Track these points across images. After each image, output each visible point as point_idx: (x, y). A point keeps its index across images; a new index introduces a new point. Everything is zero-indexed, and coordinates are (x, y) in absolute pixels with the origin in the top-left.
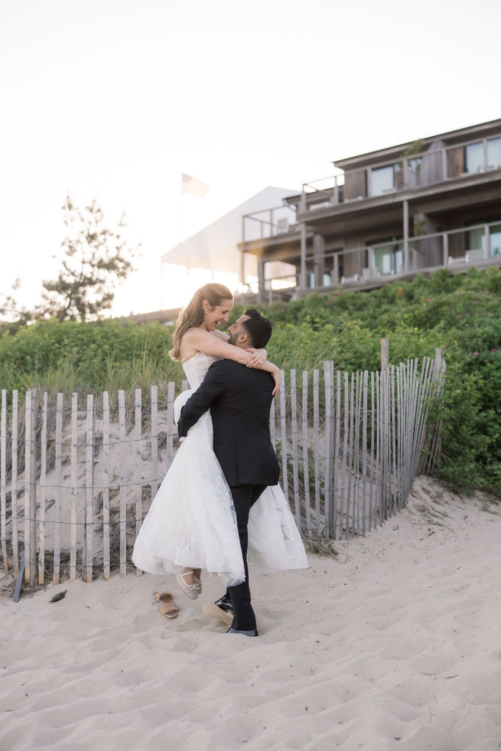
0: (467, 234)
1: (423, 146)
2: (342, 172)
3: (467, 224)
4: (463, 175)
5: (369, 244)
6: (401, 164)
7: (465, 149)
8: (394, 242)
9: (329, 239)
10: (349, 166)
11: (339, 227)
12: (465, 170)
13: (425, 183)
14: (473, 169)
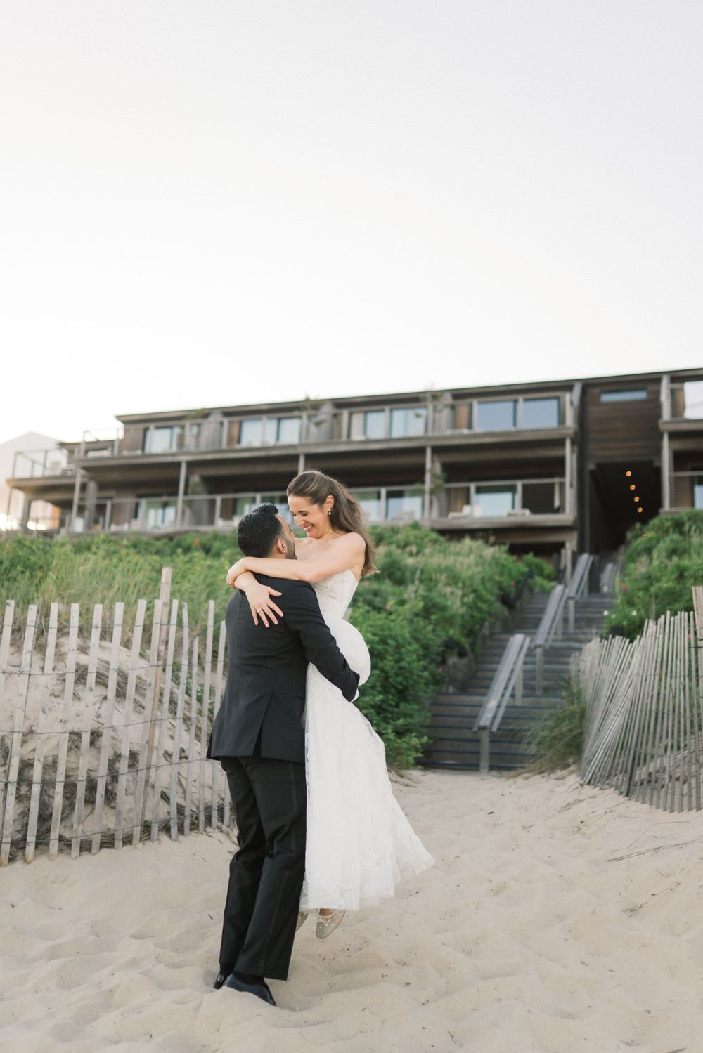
0: (235, 501)
1: (205, 414)
2: (121, 425)
3: (237, 491)
4: (237, 447)
5: (140, 496)
6: (183, 427)
7: (241, 423)
8: (165, 498)
9: (102, 486)
10: (129, 422)
11: (114, 476)
12: (239, 441)
13: (203, 448)
14: (245, 443)
